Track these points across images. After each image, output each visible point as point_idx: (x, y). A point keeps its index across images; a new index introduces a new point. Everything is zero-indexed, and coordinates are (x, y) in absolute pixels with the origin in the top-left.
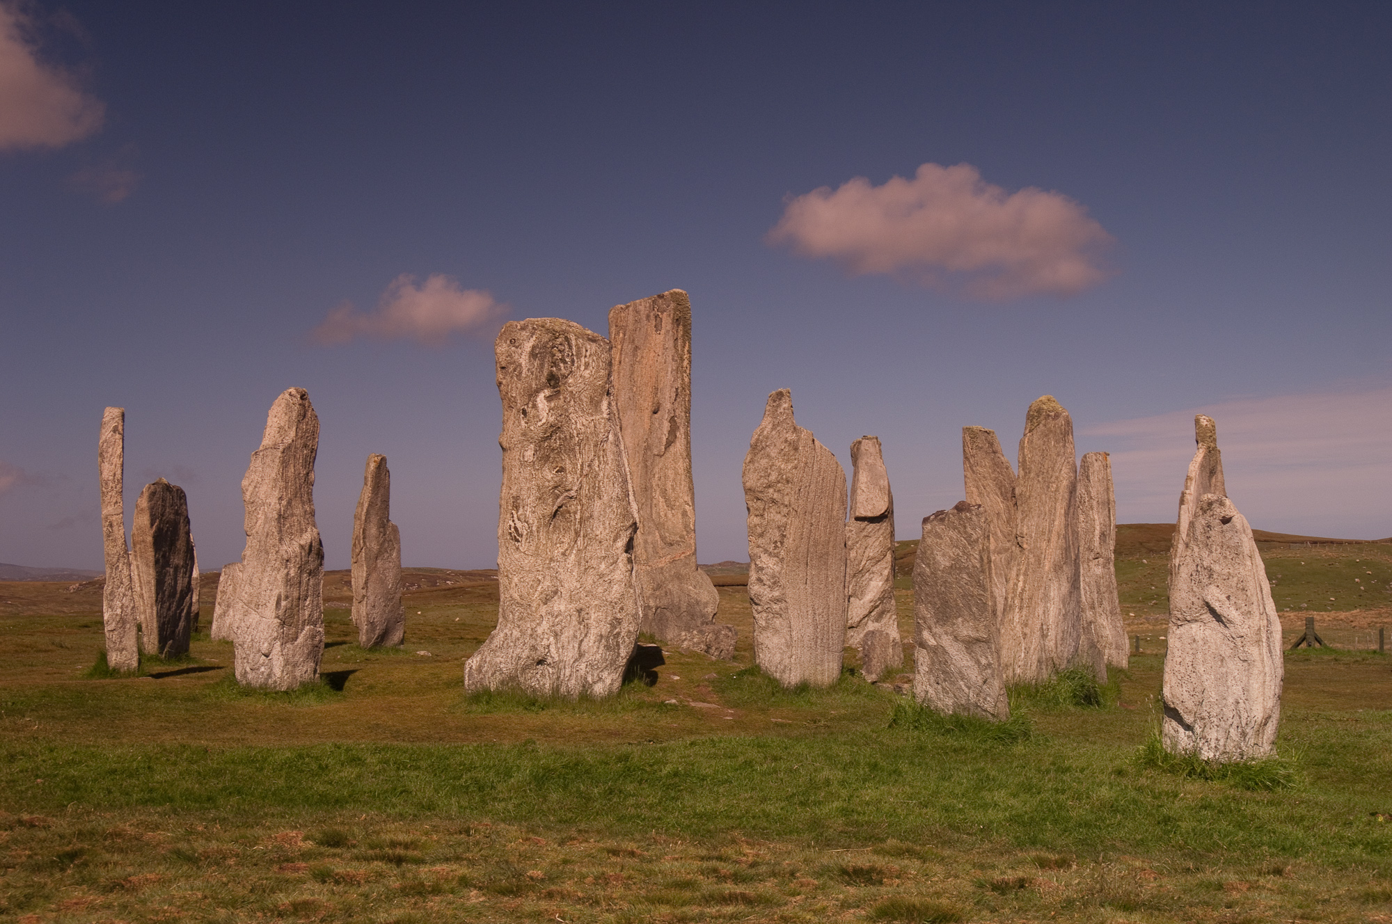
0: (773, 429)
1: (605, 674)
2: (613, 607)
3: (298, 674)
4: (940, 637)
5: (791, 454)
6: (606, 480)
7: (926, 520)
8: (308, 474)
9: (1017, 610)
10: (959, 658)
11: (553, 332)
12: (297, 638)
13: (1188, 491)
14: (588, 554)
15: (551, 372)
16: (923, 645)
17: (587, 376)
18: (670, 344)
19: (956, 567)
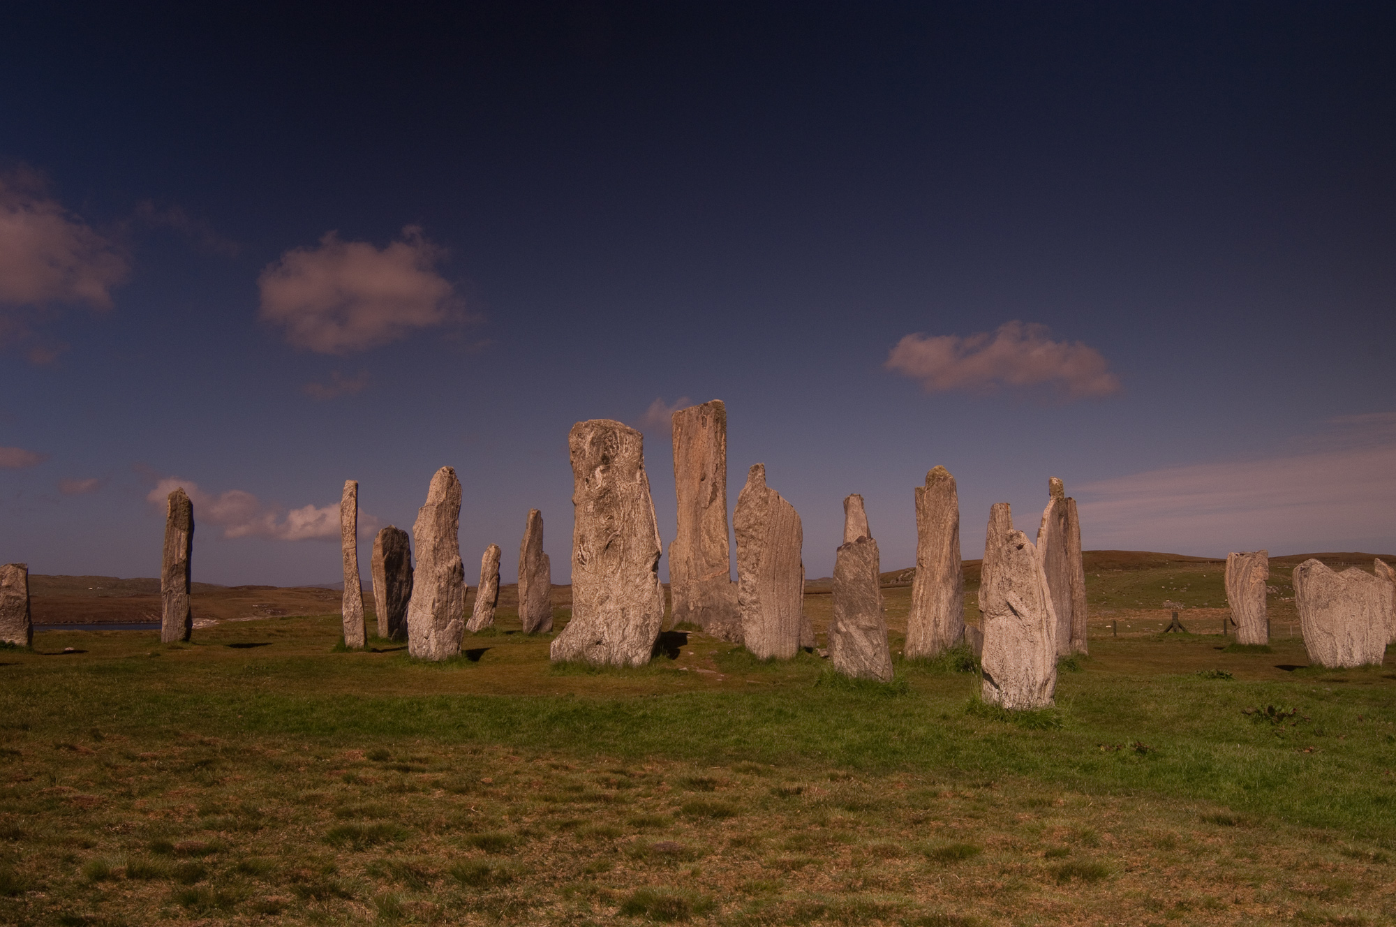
0: (752, 490)
1: (640, 651)
2: (645, 607)
3: (446, 650)
4: (848, 626)
5: (764, 505)
6: (639, 524)
7: (839, 549)
8: (454, 522)
9: (919, 608)
10: (861, 640)
11: (605, 428)
12: (446, 627)
13: (1042, 528)
14: (628, 573)
15: (604, 454)
16: (838, 631)
17: (627, 456)
18: (712, 435)
19: (857, 580)
